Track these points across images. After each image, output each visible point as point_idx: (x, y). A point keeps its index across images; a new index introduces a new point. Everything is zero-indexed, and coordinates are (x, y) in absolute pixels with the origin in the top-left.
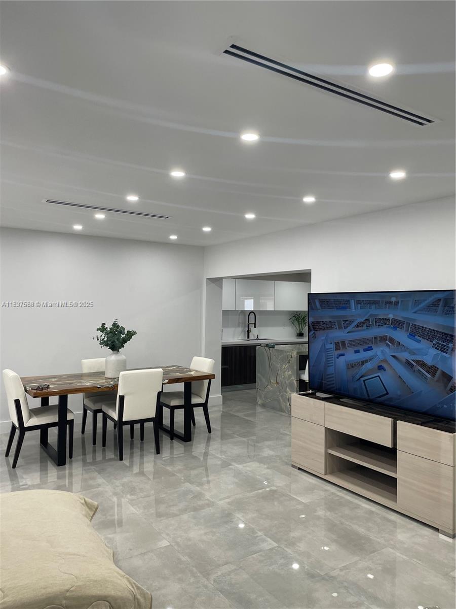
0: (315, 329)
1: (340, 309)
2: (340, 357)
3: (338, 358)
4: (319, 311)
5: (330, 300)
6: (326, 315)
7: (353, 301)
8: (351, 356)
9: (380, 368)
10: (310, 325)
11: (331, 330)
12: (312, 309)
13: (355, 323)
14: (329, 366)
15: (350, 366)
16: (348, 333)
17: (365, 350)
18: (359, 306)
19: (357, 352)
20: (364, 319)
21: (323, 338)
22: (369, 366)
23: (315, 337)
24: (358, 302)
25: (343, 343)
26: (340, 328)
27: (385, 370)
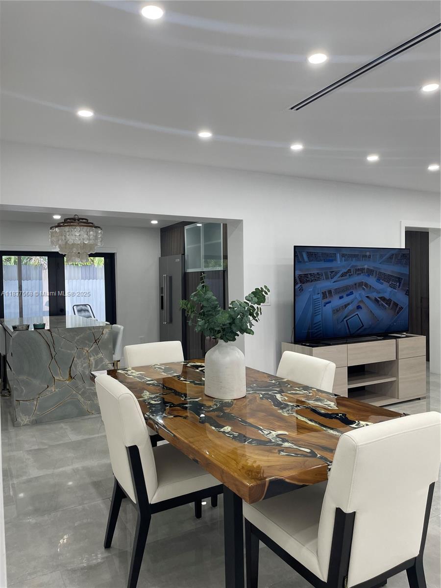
0: (302, 282)
1: (327, 261)
3: (325, 306)
4: (306, 263)
5: (318, 252)
6: (314, 267)
7: (339, 254)
8: (336, 302)
9: (359, 307)
10: (297, 278)
11: (318, 282)
12: (299, 261)
13: (341, 273)
14: (316, 315)
15: (336, 311)
17: (348, 295)
18: (343, 258)
19: (341, 298)
20: (347, 270)
21: (310, 290)
22: (350, 307)
23: (302, 290)
24: (343, 255)
25: (330, 292)
26: (327, 278)
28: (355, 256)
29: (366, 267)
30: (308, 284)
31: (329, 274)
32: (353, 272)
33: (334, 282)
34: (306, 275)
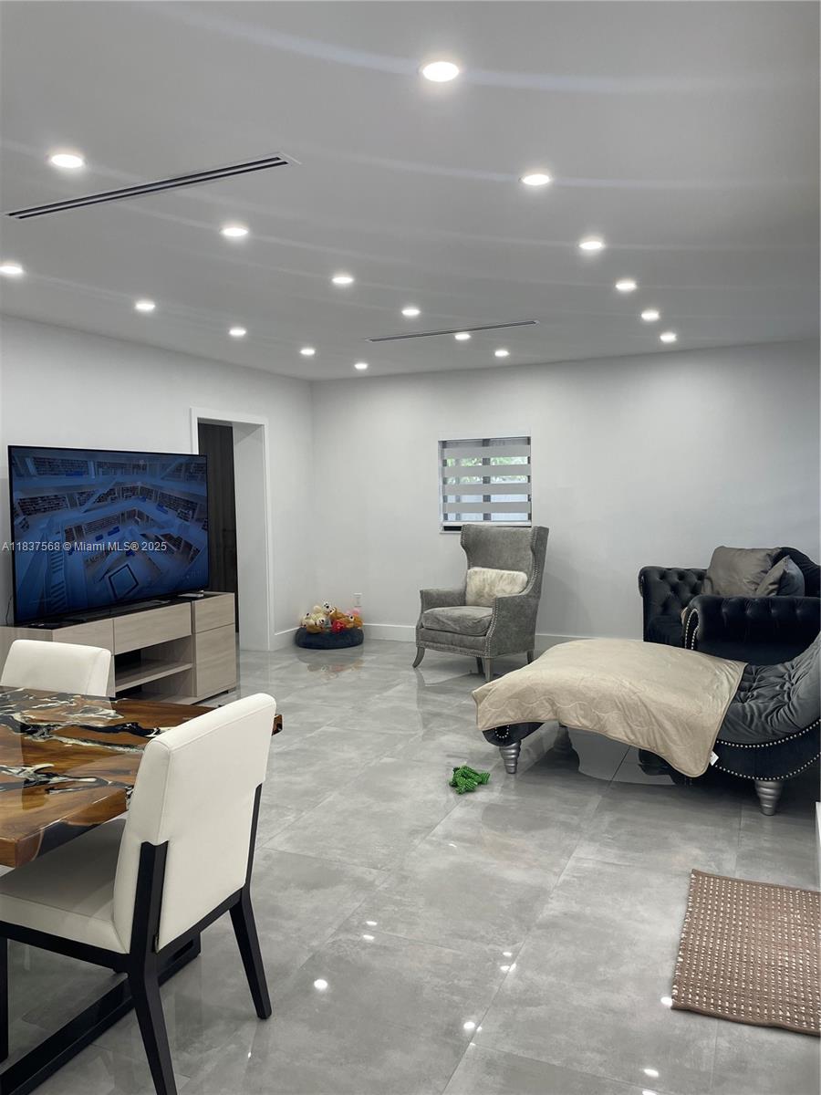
0: (26, 512)
1: (72, 475)
6: (48, 486)
7: (92, 463)
10: (16, 505)
11: (58, 511)
12: (20, 475)
13: (95, 497)
19: (100, 538)
20: (108, 490)
24: (100, 465)
25: (79, 529)
26: (73, 505)
28: (122, 466)
29: (139, 484)
30: (39, 515)
31: (77, 496)
32: (119, 494)
33: (85, 512)
34: (34, 500)
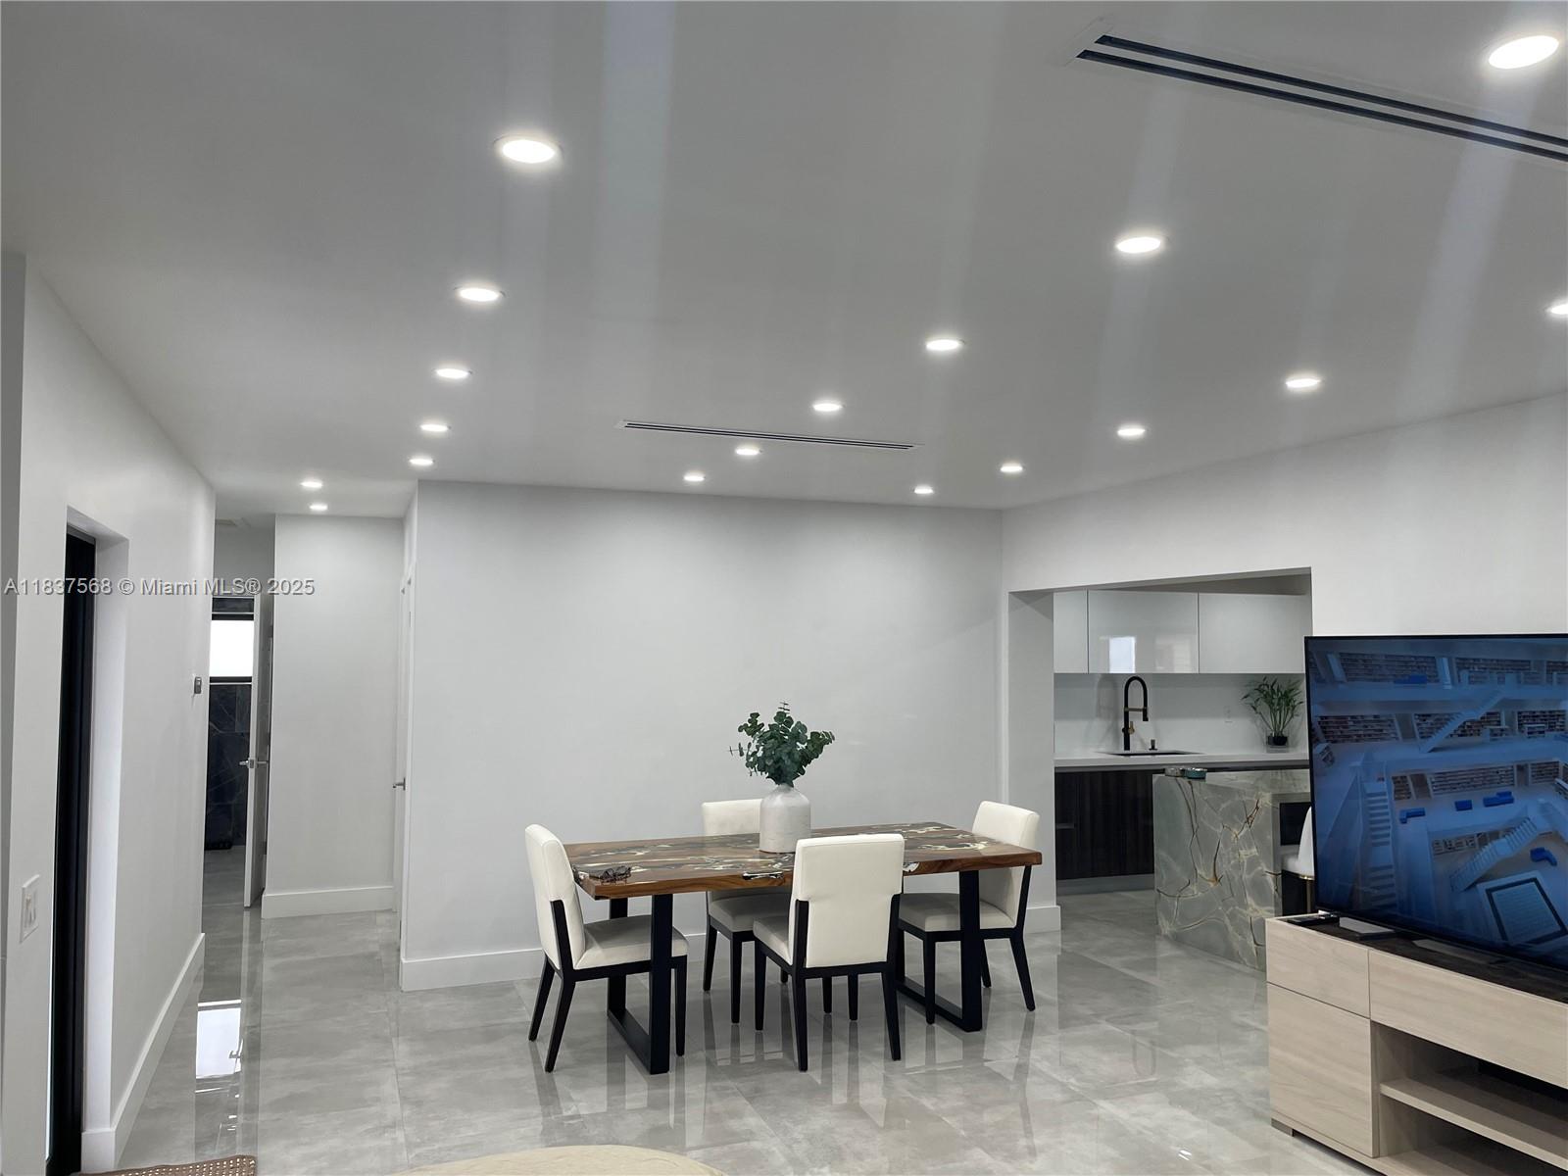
0: (1329, 737)
1: (1405, 682)
2: (1412, 821)
3: (1404, 822)
4: (1341, 686)
5: (1372, 655)
6: (1366, 698)
7: (1445, 660)
8: (1443, 818)
9: (1539, 856)
10: (1316, 726)
11: (1379, 742)
12: (1320, 681)
13: (1453, 726)
14: (1375, 845)
15: (1445, 847)
16: (1434, 750)
17: (1489, 803)
18: (1465, 674)
19: (1464, 806)
20: (1482, 713)
21: (1353, 764)
22: (1502, 848)
23: (1332, 761)
24: (1463, 664)
25: (1420, 780)
26: (1408, 735)
27: (1554, 863)
30: (1349, 746)
31: (1415, 722)
34: (1342, 720)
